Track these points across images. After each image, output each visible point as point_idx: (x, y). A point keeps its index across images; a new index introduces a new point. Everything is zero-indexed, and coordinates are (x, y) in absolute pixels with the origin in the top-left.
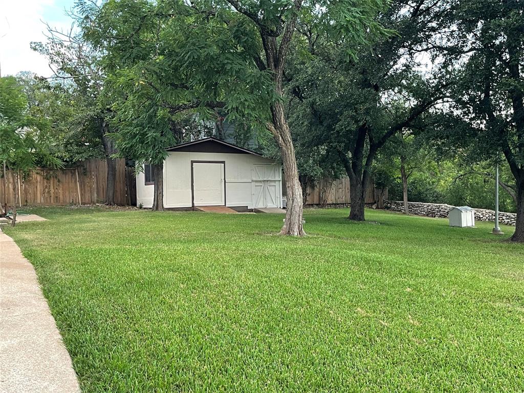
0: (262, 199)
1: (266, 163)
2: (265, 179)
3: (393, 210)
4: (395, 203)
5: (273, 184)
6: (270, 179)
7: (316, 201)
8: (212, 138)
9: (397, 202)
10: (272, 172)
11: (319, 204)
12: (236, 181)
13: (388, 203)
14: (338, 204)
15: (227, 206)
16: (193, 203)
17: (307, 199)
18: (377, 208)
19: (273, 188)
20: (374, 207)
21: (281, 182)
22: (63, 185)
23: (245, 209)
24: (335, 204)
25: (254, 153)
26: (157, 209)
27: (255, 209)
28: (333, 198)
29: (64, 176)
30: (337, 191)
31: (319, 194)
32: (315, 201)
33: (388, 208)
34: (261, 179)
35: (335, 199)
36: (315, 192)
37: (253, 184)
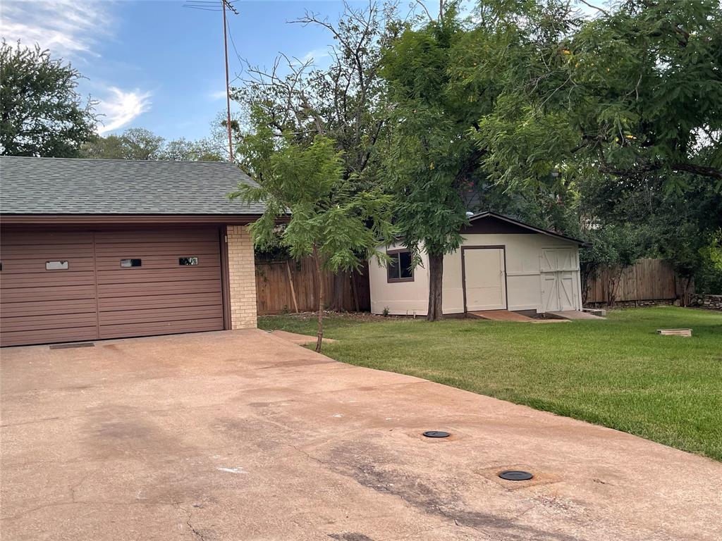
0: (555, 299)
1: (558, 247)
2: (558, 269)
3: (708, 308)
4: (710, 298)
5: (568, 276)
6: (564, 269)
7: (599, 299)
8: (490, 212)
9: (713, 296)
10: (567, 258)
11: (604, 303)
12: (520, 272)
13: (699, 298)
14: (627, 302)
15: (509, 310)
16: (465, 307)
17: (589, 296)
18: (682, 305)
19: (568, 282)
20: (677, 303)
21: (579, 273)
22: (270, 285)
23: (533, 314)
24: (623, 302)
25: (545, 233)
26: (435, 317)
27: (546, 313)
28: (621, 293)
29: (272, 272)
30: (626, 283)
31: (603, 287)
32: (597, 299)
33: (697, 305)
34: (553, 269)
35: (624, 294)
36: (597, 285)
37: (543, 276)
